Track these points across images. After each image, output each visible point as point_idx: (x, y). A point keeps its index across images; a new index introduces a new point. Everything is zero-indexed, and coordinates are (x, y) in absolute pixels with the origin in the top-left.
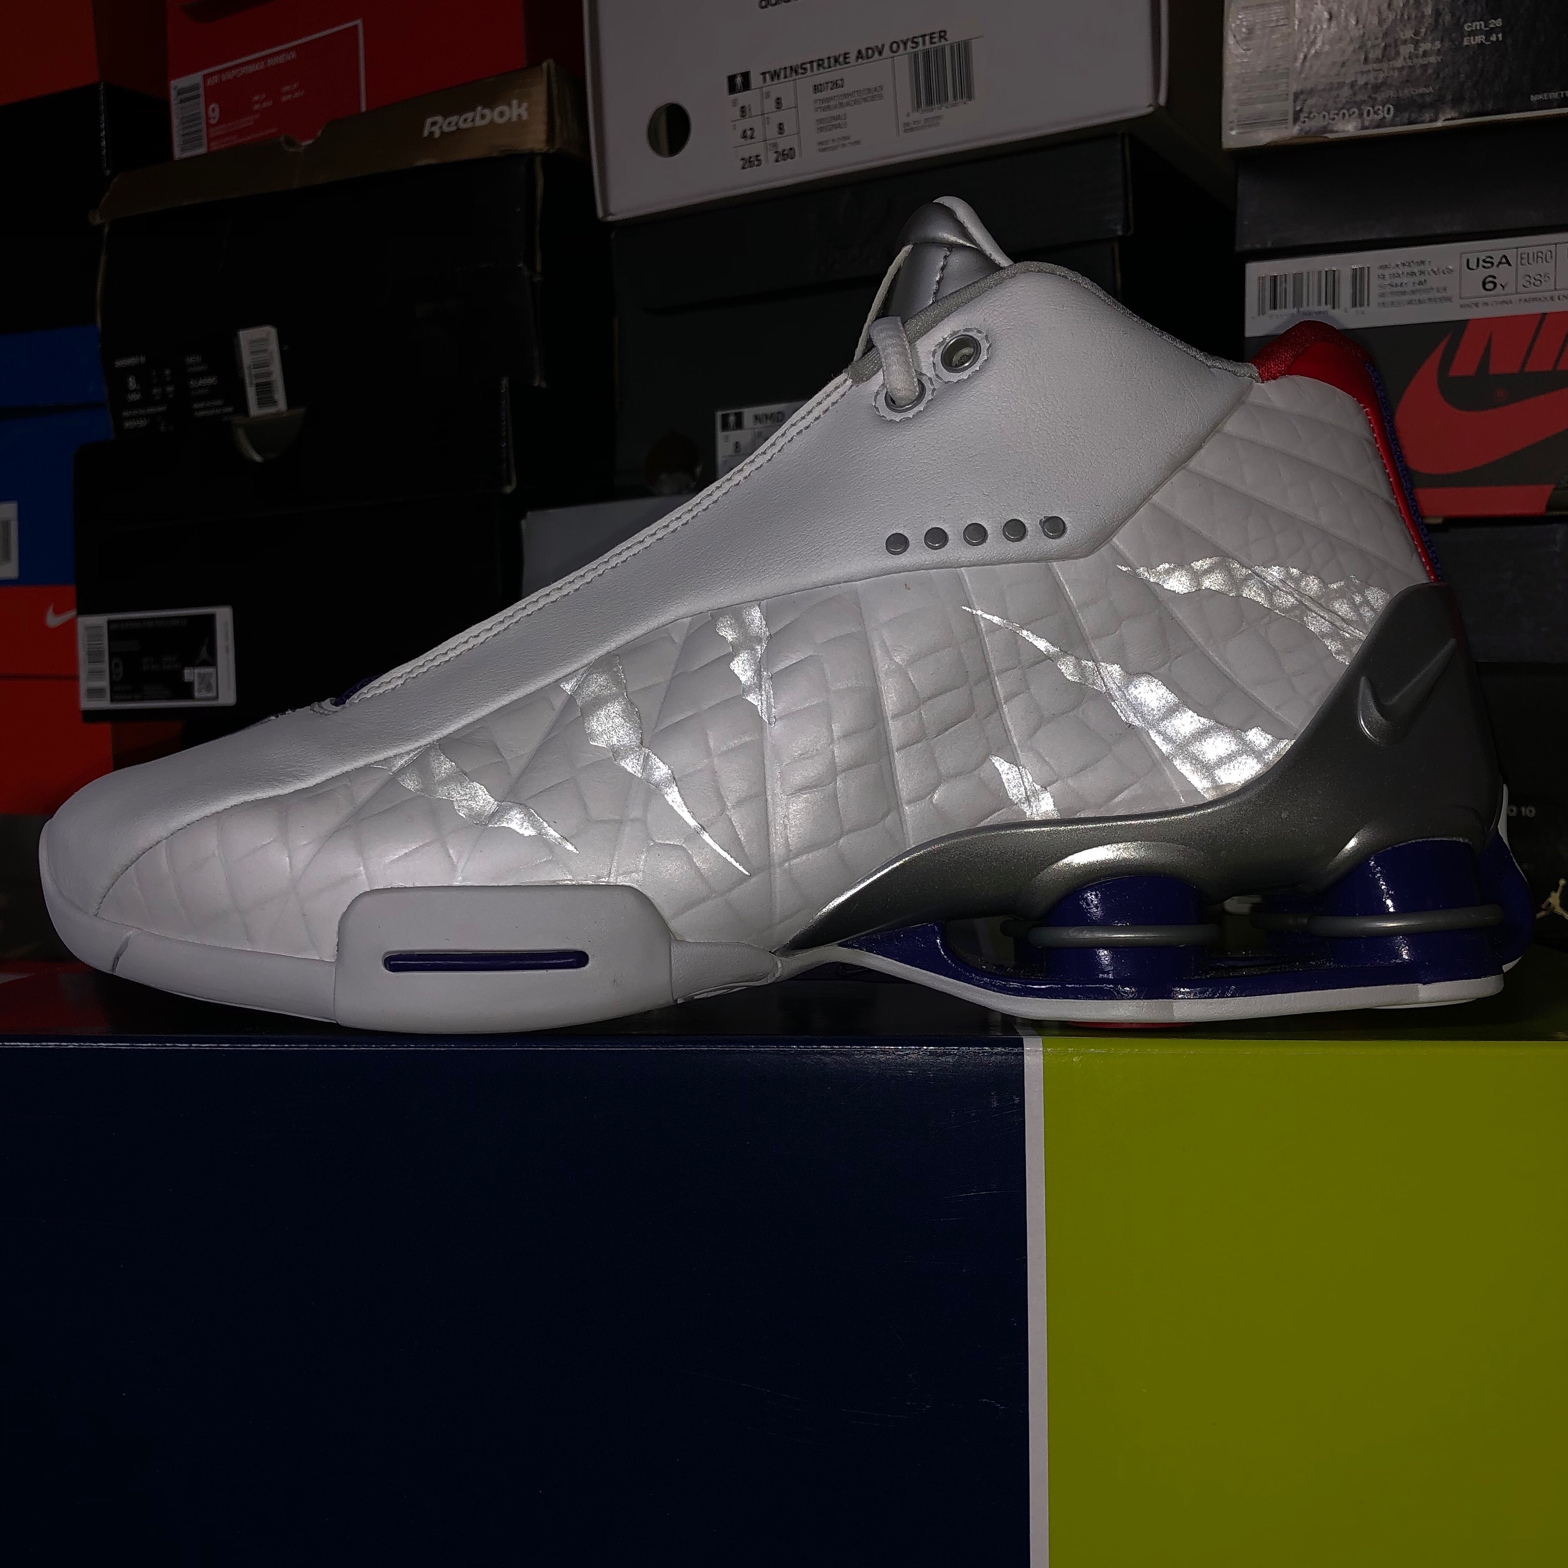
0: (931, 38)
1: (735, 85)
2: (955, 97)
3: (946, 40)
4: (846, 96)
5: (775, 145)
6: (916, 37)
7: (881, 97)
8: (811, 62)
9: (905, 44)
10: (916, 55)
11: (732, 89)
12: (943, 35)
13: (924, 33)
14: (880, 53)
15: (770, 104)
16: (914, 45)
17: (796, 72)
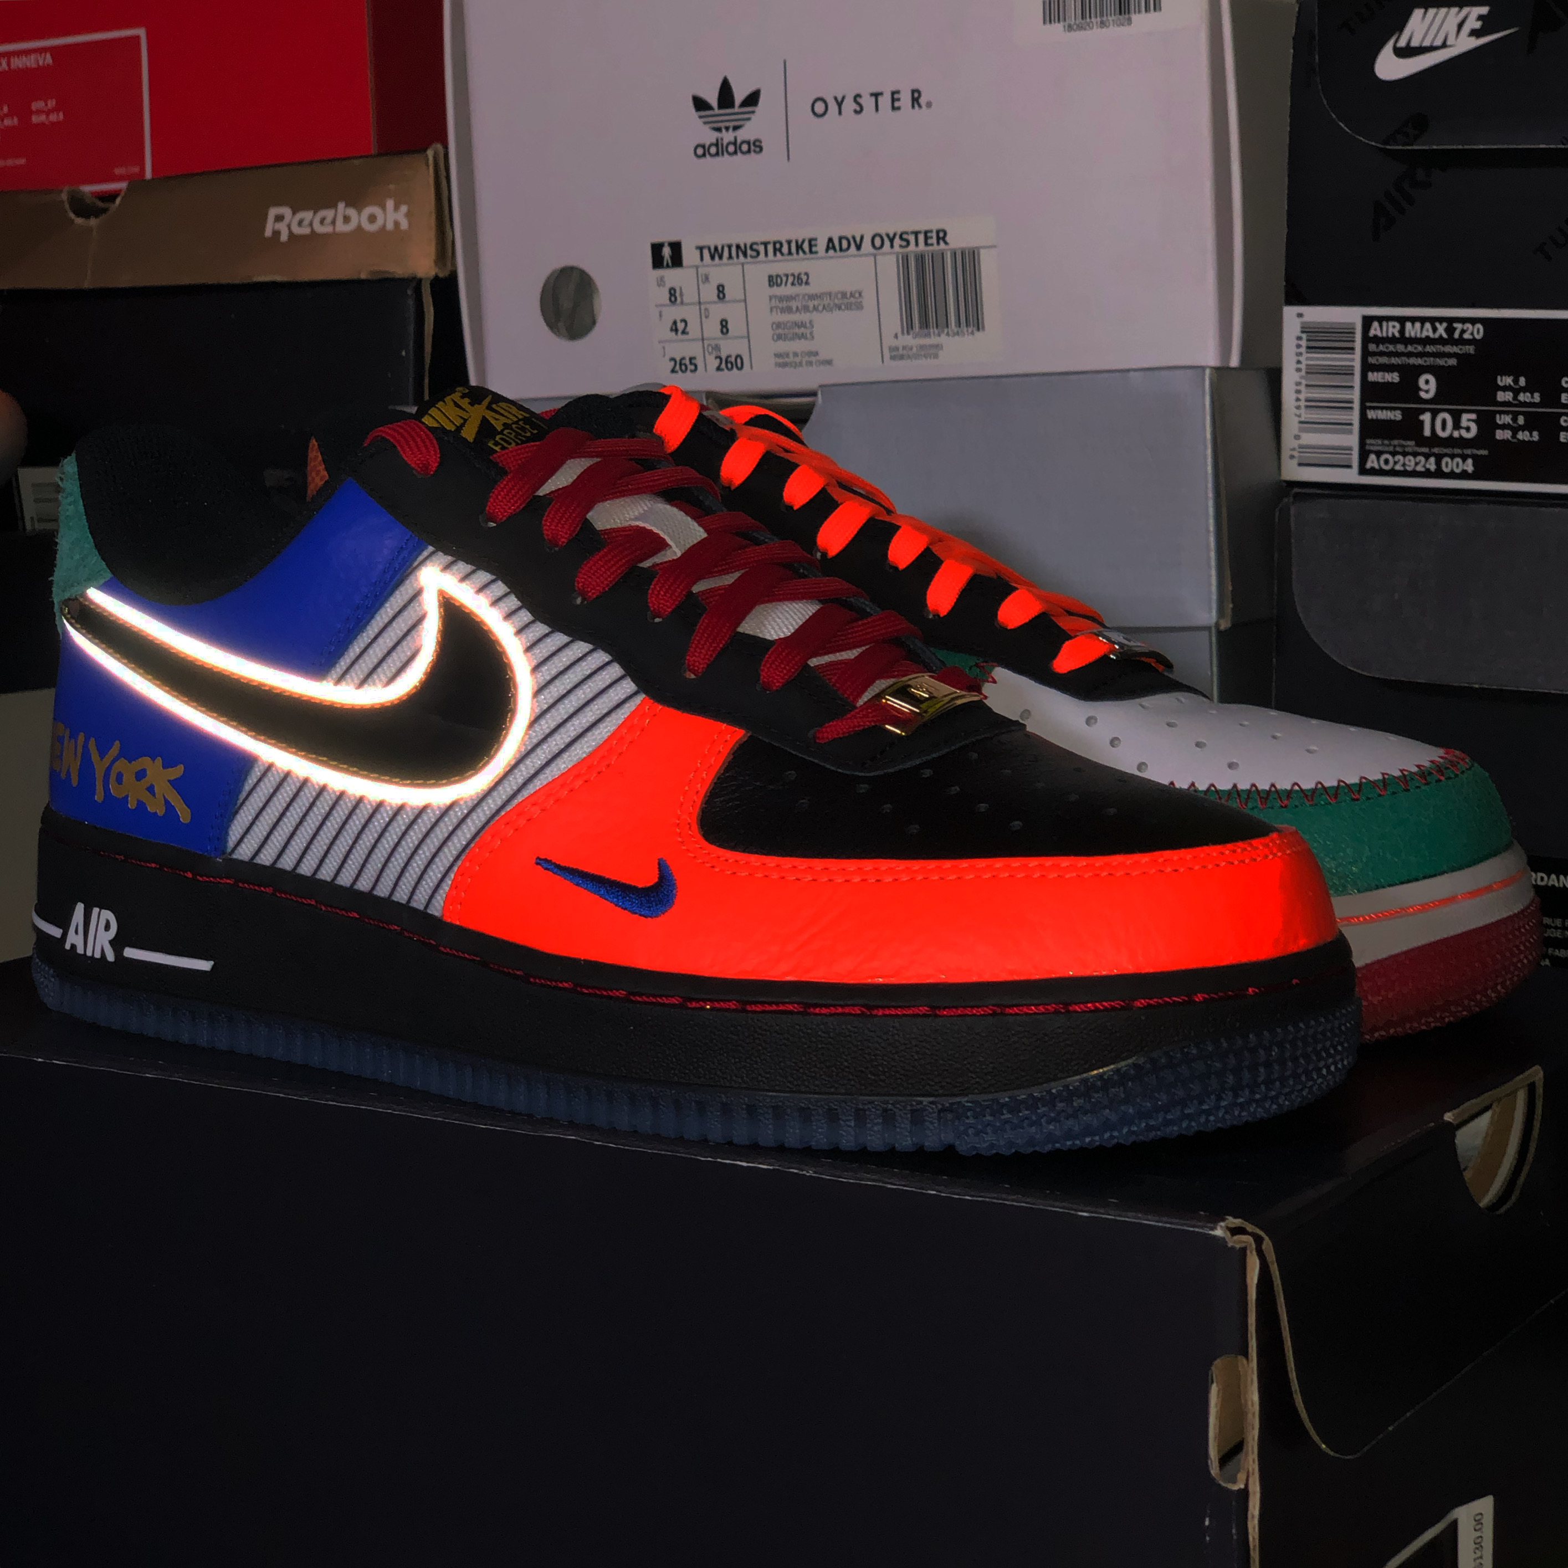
0: (926, 238)
1: (662, 258)
2: (959, 324)
3: (946, 243)
4: (812, 297)
5: (717, 348)
6: (907, 233)
7: (860, 307)
8: (765, 244)
9: (892, 240)
10: (906, 258)
11: (658, 262)
12: (942, 236)
13: (917, 229)
14: (859, 247)
15: (709, 292)
16: (904, 243)
17: (745, 255)
